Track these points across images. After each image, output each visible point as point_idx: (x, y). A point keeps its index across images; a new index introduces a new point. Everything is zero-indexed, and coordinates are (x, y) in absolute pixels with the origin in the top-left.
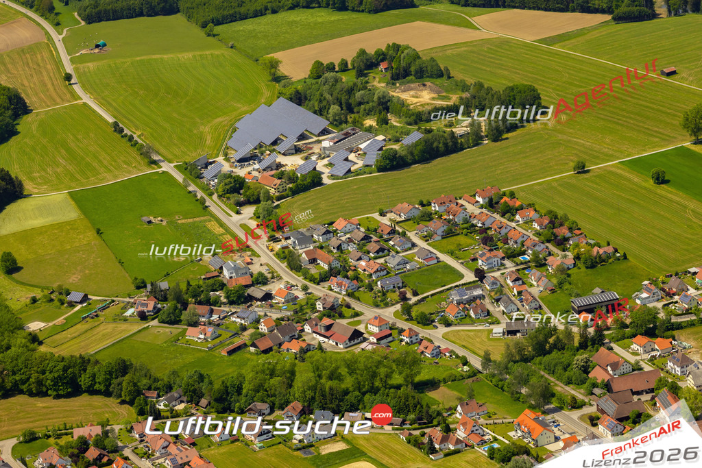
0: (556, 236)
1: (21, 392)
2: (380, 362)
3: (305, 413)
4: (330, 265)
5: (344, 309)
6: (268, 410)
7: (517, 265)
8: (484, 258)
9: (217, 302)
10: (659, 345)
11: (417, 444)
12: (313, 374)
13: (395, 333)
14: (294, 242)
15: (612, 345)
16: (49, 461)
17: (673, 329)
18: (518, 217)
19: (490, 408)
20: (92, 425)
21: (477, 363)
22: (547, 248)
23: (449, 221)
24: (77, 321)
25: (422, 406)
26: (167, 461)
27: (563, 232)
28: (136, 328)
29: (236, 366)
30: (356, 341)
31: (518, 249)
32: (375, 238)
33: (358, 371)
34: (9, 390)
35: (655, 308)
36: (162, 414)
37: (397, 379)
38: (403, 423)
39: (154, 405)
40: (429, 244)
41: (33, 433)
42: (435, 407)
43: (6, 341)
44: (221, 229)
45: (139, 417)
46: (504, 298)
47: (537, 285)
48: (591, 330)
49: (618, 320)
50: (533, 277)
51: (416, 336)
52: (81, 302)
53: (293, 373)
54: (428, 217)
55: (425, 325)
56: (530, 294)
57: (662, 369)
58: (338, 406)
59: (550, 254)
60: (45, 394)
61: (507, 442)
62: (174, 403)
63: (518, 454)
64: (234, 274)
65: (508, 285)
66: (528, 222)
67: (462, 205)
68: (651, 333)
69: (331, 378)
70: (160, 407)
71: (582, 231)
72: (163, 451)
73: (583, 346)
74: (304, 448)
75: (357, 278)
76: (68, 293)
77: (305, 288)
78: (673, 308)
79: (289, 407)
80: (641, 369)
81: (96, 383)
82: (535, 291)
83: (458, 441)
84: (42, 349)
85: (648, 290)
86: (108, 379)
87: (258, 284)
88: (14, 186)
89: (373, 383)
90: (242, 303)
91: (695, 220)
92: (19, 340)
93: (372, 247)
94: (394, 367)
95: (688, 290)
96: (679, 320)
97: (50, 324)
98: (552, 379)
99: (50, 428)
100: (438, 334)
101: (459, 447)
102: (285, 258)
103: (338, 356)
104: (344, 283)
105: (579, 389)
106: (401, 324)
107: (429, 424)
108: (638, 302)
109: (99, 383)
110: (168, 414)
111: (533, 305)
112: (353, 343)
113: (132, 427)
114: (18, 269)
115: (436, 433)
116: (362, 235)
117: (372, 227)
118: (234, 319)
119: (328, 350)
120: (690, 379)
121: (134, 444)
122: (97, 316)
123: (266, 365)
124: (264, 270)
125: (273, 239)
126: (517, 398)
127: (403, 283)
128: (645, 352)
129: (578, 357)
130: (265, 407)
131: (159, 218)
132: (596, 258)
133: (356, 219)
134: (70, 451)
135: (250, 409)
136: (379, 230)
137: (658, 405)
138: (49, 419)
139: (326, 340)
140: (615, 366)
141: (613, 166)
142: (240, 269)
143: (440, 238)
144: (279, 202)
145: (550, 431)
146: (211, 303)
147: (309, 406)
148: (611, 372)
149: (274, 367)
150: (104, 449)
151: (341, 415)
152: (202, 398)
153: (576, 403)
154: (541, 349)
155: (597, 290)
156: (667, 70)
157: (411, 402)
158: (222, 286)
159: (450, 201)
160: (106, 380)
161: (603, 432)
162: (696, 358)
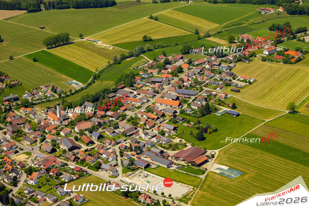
0: (1, 79)
10: (28, 110)
15: (15, 111)
17: (33, 105)
27: (3, 77)
35: (28, 99)
48: (8, 107)
49: (17, 103)
57: (28, 117)
68: (26, 107)
71: (9, 77)
73: (5, 111)
78: (34, 99)
80: (22, 117)
85: (27, 94)
91: (44, 72)
95: (39, 93)
96: (36, 102)
105: (3, 124)
108: (24, 97)
120: (36, 119)
129: (3, 115)
132: (12, 85)
137: (25, 127)
141: (22, 57)
148: (13, 119)
153: (1, 128)
155: (11, 95)
156: (41, 27)
161: (8, 136)
162: (39, 113)
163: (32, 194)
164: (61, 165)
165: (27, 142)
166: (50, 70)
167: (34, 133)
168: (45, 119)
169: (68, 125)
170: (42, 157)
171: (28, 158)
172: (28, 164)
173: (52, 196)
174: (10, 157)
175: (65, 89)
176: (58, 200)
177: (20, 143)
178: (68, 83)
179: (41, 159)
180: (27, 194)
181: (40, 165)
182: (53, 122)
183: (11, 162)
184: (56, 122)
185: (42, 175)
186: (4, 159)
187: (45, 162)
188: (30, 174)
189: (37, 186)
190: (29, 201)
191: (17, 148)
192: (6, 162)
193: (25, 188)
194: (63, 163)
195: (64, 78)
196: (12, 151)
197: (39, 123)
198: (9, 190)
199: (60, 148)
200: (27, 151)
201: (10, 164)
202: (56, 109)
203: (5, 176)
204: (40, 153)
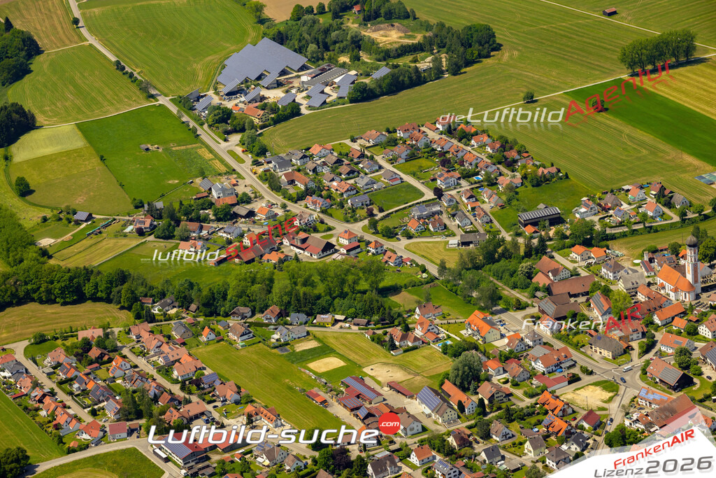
0: (506, 159)
1: (33, 300)
2: (348, 271)
3: (282, 316)
4: (306, 185)
5: (318, 224)
6: (250, 313)
7: (472, 184)
8: (442, 178)
9: (206, 220)
10: (595, 253)
11: (380, 341)
12: (289, 282)
13: (362, 245)
14: (275, 166)
15: (554, 254)
16: (56, 360)
17: (607, 240)
18: (473, 142)
19: (445, 310)
20: (94, 328)
21: (434, 270)
22: (498, 169)
23: (412, 146)
24: (82, 237)
25: (385, 309)
26: (160, 359)
27: (513, 154)
28: (135, 243)
29: (223, 275)
30: (328, 252)
31: (473, 170)
32: (346, 162)
33: (329, 279)
34: (22, 299)
35: (592, 221)
36: (157, 317)
37: (363, 285)
38: (368, 323)
39: (150, 310)
40: (394, 167)
41: (43, 336)
42: (397, 309)
43: (19, 255)
44: (211, 155)
45: (136, 321)
46: (459, 213)
47: (488, 201)
48: (535, 241)
49: (559, 232)
50: (485, 195)
51: (382, 247)
52: (86, 221)
53: (272, 281)
54: (394, 142)
55: (389, 237)
56: (482, 209)
57: (597, 275)
58: (311, 309)
59: (501, 174)
60: (54, 302)
61: (459, 339)
62: (167, 308)
63: (468, 350)
64: (222, 195)
65: (463, 202)
66: (482, 146)
67: (424, 132)
68: (588, 243)
69: (305, 284)
70: (154, 312)
71: (529, 154)
72: (157, 350)
73: (528, 255)
74: (280, 346)
75: (330, 197)
76: (75, 213)
77: (284, 206)
78: (608, 221)
79: (268, 310)
80: (579, 275)
81: (98, 291)
82: (487, 207)
83: (416, 339)
84: (52, 262)
85: (586, 206)
86: (109, 287)
87: (242, 203)
88: (27, 119)
89: (342, 289)
90: (229, 220)
91: (629, 143)
92: (31, 254)
93: (344, 169)
94: (361, 275)
95: (622, 205)
96: (613, 232)
97: (59, 240)
98: (500, 284)
99: (57, 331)
100: (400, 246)
101: (417, 344)
102: (267, 180)
103: (312, 265)
104: (318, 201)
105: (524, 292)
106: (368, 237)
107: (391, 324)
108: (577, 216)
109: (101, 291)
110: (162, 318)
111: (485, 219)
112: (325, 254)
113: (130, 330)
114: (31, 192)
115: (397, 332)
116: (335, 159)
117: (344, 151)
118: (221, 234)
119: (304, 260)
120: (621, 282)
121: (132, 344)
122: (100, 233)
123: (248, 274)
124: (248, 191)
125: (257, 163)
126: (468, 300)
127: (370, 201)
129: (524, 264)
130: (247, 311)
131: (156, 146)
132: (541, 178)
133: (329, 145)
134: (75, 350)
135: (234, 313)
136: (350, 155)
137: (592, 306)
138: (57, 323)
139: (302, 252)
140: (555, 272)
141: (559, 96)
142: (227, 190)
143: (404, 161)
144: (262, 131)
145: (496, 329)
146: (201, 220)
147: (286, 309)
148: (552, 278)
149: (255, 275)
150: (105, 349)
151: (313, 317)
152: (191, 303)
153: (520, 304)
154: (491, 258)
155: (542, 206)
156: (608, 11)
157: (375, 305)
158: (211, 205)
159: (414, 128)
160: (107, 288)
161: (544, 330)
162: (627, 265)
164: (713, 428)
165: (602, 351)
166: (645, 139)
168: (649, 284)
170: (654, 400)
171: (610, 400)
172: (613, 417)
174: (557, 393)
175: (696, 198)
177: (582, 353)
178: (703, 181)
179: (650, 406)
181: (650, 424)
182: (672, 295)
183: (564, 411)
184: (682, 296)
186: (541, 398)
187: (664, 417)
191: (573, 366)
192: (546, 407)
195: (690, 164)
196: (561, 375)
197: (633, 292)
199: (701, 374)
200: (606, 377)
201: (561, 414)
202: (677, 255)
203: (547, 451)
204: (647, 386)
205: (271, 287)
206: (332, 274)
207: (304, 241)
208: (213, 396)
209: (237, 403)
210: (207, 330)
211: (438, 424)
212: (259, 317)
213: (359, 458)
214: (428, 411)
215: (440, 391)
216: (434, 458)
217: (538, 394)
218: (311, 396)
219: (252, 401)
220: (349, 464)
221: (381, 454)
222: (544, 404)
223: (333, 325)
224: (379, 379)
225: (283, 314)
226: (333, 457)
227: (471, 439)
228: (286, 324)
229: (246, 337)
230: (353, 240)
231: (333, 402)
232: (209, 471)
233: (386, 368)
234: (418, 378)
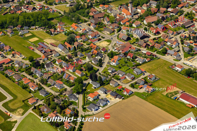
2: (39, 14)
5: (31, 2)
10: (106, 6)
11: (47, 32)
12: (23, 18)
13: (43, 7)
15: (95, 7)
17: (109, 3)
19: (66, 23)
21: (62, 13)
25: (49, 24)
29: (5, 17)
30: (34, 10)
33: (34, 17)
37: (44, 18)
38: (45, 28)
42: (53, 24)
48: (90, 4)
51: (48, 8)
53: (18, 18)
55: (51, 5)
57: (106, 12)
58: (29, 25)
61: (69, 31)
63: (71, 34)
68: (104, 4)
69: (28, 18)
73: (88, 8)
74: (21, 35)
79: (18, 26)
80: (101, 12)
83: (58, 31)
89: (38, 19)
90: (7, 3)
94: (43, 15)
98: (80, 16)
100: (54, 7)
101: (58, 33)
103: (30, 14)
105: (87, 18)
106: (45, 5)
107: (51, 28)
115: (52, 30)
118: (5, 7)
119: (27, 12)
120: (112, 14)
123: (12, 17)
126: (72, 21)
128: (102, 8)
129: (86, 10)
130: (12, 27)
135: (9, 27)
137: (105, 20)
139: (27, 10)
140: (95, 12)
145: (79, 28)
147: (23, 25)
149: (14, 17)
151: (30, 27)
153: (86, 21)
154: (78, 9)
157: (47, 23)
161: (92, 27)
162: (114, 9)
163: (115, 73)
164: (136, 50)
165: (107, 32)
167: (112, 25)
168: (120, 14)
169: (138, 18)
170: (120, 44)
171: (109, 44)
172: (110, 49)
173: (131, 75)
174: (95, 44)
176: (135, 78)
177: (102, 33)
179: (120, 46)
180: (111, 73)
181: (119, 50)
182: (126, 16)
183: (96, 48)
184: (128, 16)
185: (121, 58)
186: (90, 45)
187: (123, 48)
188: (112, 57)
189: (118, 67)
190: (113, 79)
191: (99, 36)
192: (92, 47)
193: (109, 69)
194: (137, 49)
196: (96, 39)
197: (115, 16)
198: (96, 70)
199: (133, 36)
200: (108, 39)
201: (96, 49)
202: (127, 6)
203: (92, 59)
204: (118, 40)
205: (18, 20)
206: (35, 15)
207: (27, 7)
208: (3, 50)
209: (10, 51)
210: (1, 32)
211: (63, 53)
212: (15, 28)
213: (42, 63)
214: (61, 50)
215: (64, 45)
216: (62, 62)
217: (90, 44)
218: (30, 48)
219: (14, 50)
220: (40, 65)
221: (48, 62)
222: (91, 47)
223: (36, 29)
224: (48, 43)
225: (22, 27)
226: (35, 63)
227: (72, 57)
228: (23, 29)
229: (12, 33)
230: (41, 6)
231: (36, 49)
232: (3, 69)
233: (50, 40)
234: (58, 42)
